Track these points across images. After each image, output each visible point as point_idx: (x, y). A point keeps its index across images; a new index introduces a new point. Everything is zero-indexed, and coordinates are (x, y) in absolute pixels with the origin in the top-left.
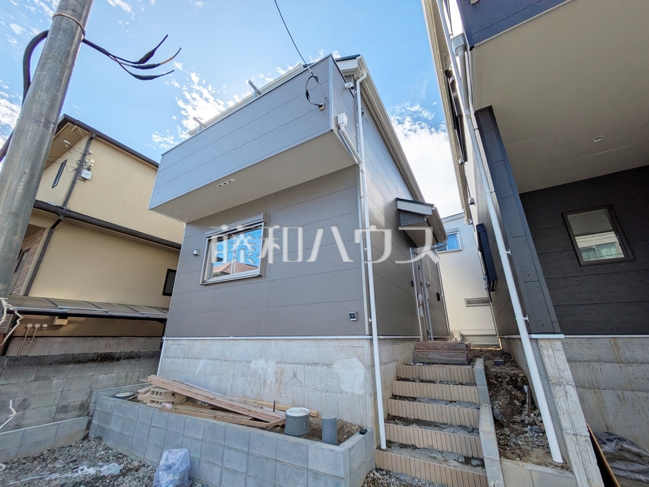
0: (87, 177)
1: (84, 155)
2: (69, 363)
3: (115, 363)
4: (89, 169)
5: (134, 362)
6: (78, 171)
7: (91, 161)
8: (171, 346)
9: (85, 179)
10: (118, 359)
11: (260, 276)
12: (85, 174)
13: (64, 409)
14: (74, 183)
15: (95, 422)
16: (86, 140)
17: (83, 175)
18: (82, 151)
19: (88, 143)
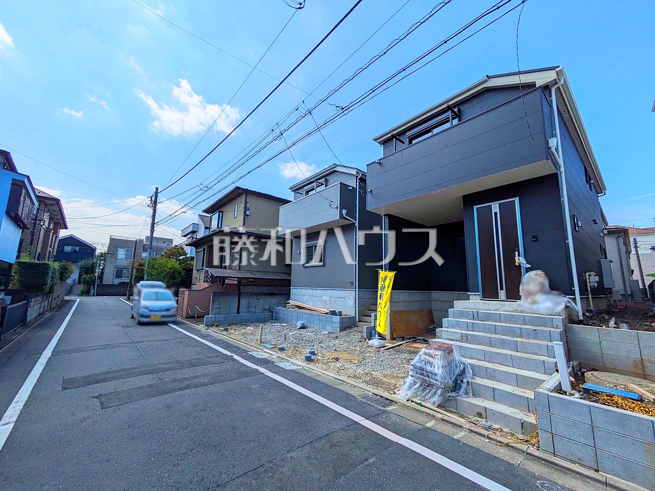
0: (249, 214)
1: (246, 204)
2: (263, 295)
3: (275, 296)
4: (248, 210)
5: (281, 296)
6: (245, 212)
7: (248, 205)
8: (293, 291)
9: (248, 215)
10: (276, 295)
11: (323, 266)
12: (248, 213)
13: (264, 310)
14: (244, 218)
15: (274, 315)
16: (244, 195)
17: (247, 214)
18: (244, 202)
19: (246, 196)
